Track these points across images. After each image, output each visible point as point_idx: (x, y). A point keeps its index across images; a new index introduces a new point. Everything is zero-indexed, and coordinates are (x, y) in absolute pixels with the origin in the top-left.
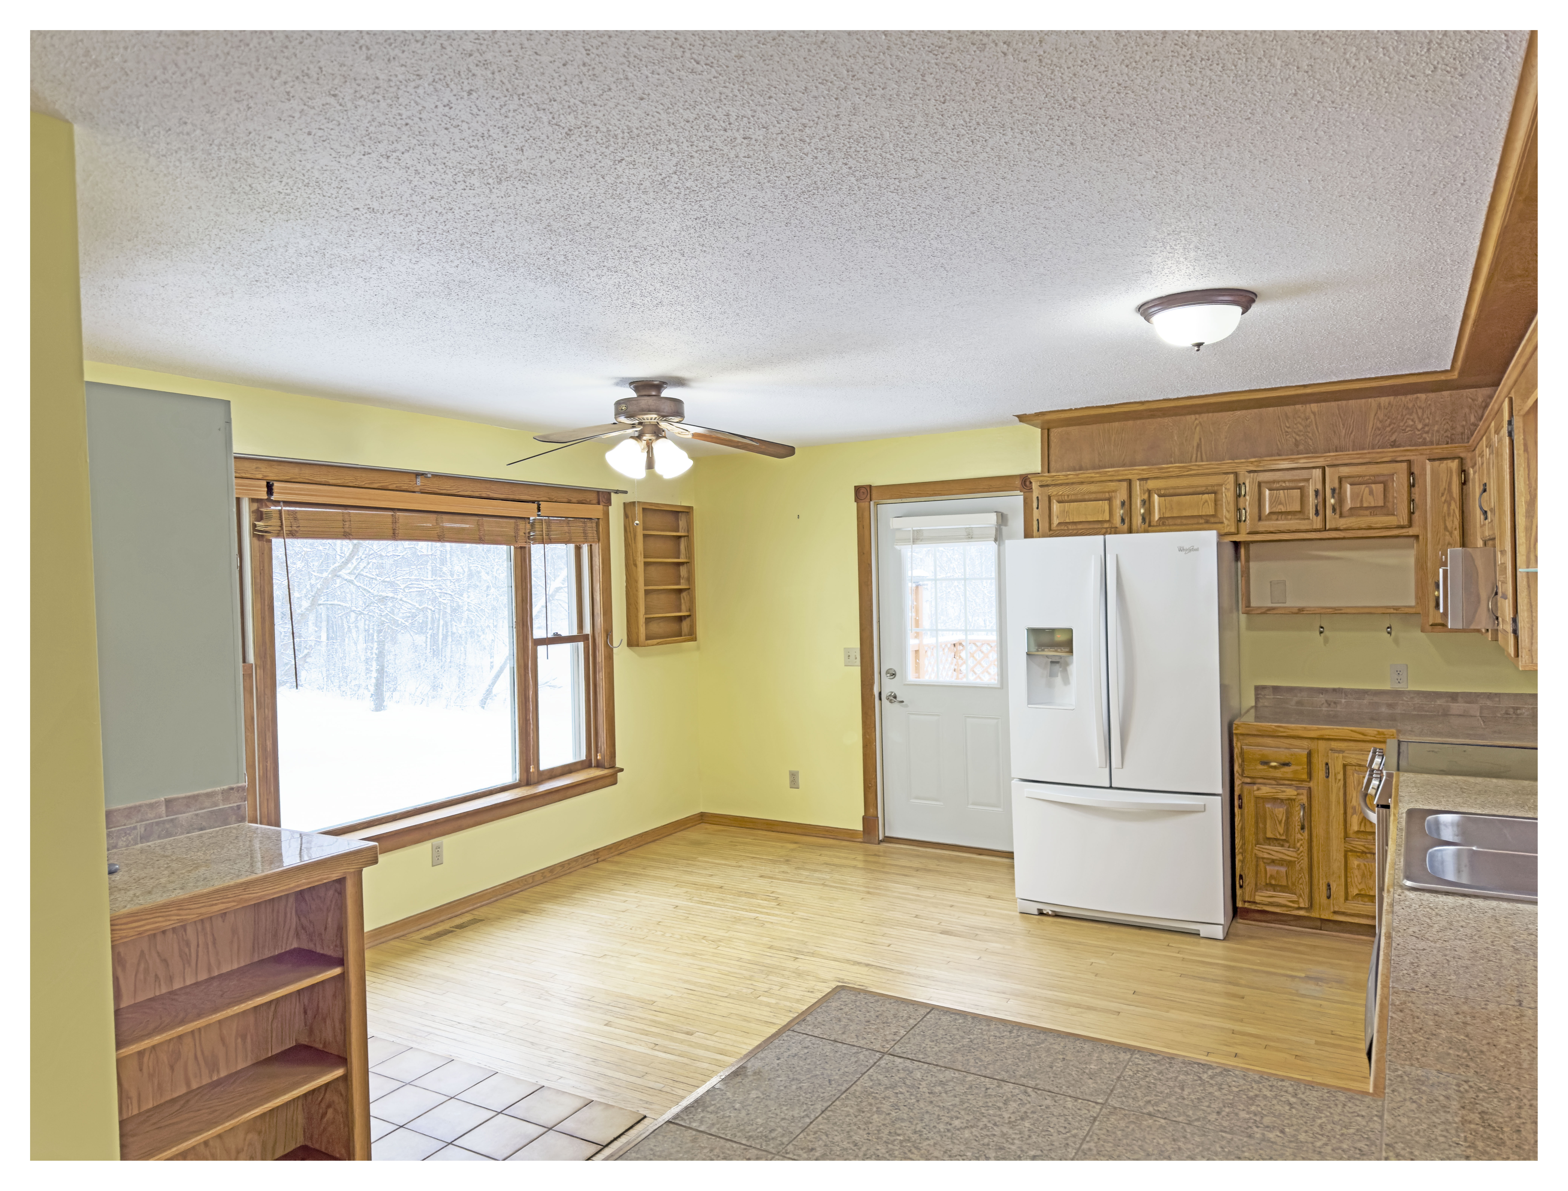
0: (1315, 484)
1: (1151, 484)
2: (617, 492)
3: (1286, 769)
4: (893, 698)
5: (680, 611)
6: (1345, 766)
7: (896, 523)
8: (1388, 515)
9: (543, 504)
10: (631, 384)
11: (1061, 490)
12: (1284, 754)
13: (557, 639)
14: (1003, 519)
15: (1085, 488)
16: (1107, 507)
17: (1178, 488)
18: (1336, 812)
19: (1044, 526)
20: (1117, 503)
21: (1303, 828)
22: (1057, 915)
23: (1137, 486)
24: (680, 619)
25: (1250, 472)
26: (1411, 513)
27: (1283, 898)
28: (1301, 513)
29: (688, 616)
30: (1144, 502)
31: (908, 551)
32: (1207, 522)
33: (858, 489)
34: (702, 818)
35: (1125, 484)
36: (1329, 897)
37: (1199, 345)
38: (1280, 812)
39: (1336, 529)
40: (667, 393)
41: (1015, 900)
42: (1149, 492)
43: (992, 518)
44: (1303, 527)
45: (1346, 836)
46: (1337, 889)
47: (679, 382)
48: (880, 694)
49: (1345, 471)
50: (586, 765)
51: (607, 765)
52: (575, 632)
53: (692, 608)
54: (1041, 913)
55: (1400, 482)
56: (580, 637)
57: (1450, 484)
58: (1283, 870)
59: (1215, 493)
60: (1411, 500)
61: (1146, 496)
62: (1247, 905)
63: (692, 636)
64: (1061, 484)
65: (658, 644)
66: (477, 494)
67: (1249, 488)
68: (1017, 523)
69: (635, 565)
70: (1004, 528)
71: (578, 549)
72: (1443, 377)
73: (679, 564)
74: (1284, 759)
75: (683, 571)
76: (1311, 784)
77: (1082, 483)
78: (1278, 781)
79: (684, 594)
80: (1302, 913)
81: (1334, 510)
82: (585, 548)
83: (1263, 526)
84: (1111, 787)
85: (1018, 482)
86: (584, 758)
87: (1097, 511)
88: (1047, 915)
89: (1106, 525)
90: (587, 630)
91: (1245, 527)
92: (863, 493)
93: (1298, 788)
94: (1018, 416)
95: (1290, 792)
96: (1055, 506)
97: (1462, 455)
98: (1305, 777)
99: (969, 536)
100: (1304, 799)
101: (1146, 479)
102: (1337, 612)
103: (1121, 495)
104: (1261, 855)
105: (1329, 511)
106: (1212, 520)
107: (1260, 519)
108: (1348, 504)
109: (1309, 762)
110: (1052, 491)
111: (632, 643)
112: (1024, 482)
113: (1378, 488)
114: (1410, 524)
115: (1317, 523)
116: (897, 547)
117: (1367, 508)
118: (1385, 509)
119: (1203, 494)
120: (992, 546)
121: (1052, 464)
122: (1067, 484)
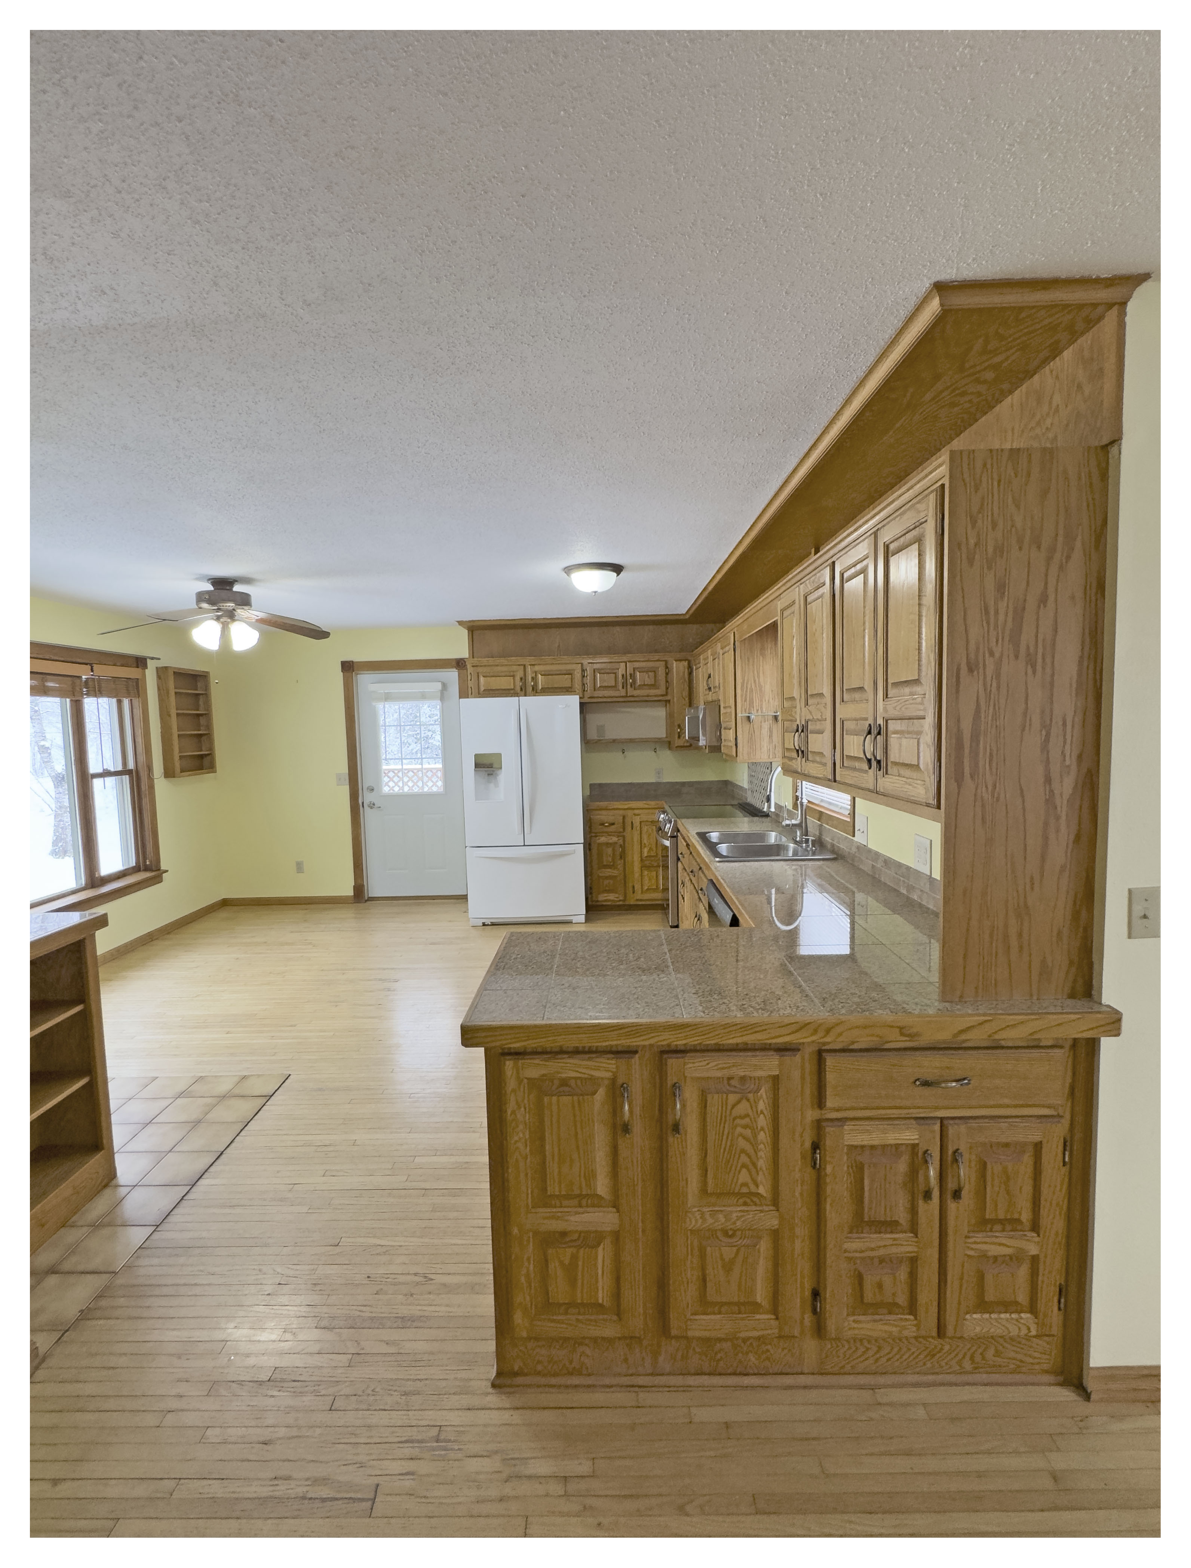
0: (621, 672)
1: (537, 668)
2: (152, 658)
3: (613, 826)
4: (372, 806)
5: (201, 750)
6: (641, 822)
7: (373, 687)
8: (656, 689)
9: (95, 666)
10: (209, 579)
11: (485, 670)
12: (611, 819)
13: (106, 774)
14: (444, 686)
15: (499, 668)
16: (512, 680)
17: (552, 671)
18: (637, 847)
19: (475, 691)
20: (518, 678)
21: (621, 858)
22: (493, 924)
23: (529, 669)
24: (202, 757)
25: (589, 663)
26: (667, 688)
27: (612, 896)
28: (614, 687)
29: (208, 755)
30: (533, 678)
31: (380, 706)
32: (567, 691)
33: (344, 664)
34: (225, 903)
35: (522, 667)
36: (634, 893)
37: (595, 592)
38: (610, 851)
39: (633, 696)
40: (237, 588)
41: (469, 920)
42: (536, 672)
43: (439, 686)
44: (616, 695)
45: (642, 860)
46: (637, 887)
47: (247, 581)
48: (363, 803)
49: (637, 665)
50: (136, 869)
51: (154, 868)
52: (120, 768)
53: (211, 748)
54: (484, 925)
55: (661, 672)
56: (125, 772)
57: (684, 674)
58: (611, 882)
59: (571, 674)
60: (667, 681)
61: (534, 675)
62: (594, 903)
63: (212, 768)
64: (485, 666)
65: (189, 775)
66: (41, 656)
67: (589, 672)
68: (454, 689)
69: (170, 716)
70: (445, 692)
71: (119, 702)
72: (682, 617)
73: (199, 715)
74: (612, 821)
75: (202, 721)
76: (625, 834)
77: (497, 665)
78: (609, 834)
79: (204, 738)
80: (621, 903)
81: (631, 686)
82: (126, 702)
83: (596, 694)
84: (524, 845)
85: (454, 663)
86: (134, 865)
87: (504, 683)
88: (488, 925)
89: (512, 692)
90: (131, 765)
91: (587, 695)
92: (348, 667)
93: (618, 836)
94: (458, 622)
95: (615, 839)
96: (482, 679)
97: (690, 659)
98: (622, 830)
99: (423, 697)
100: (621, 842)
101: (534, 665)
102: (631, 741)
103: (520, 674)
104: (600, 875)
105: (629, 686)
106: (570, 690)
107: (595, 690)
108: (638, 682)
109: (624, 822)
110: (480, 670)
111: (169, 774)
112: (459, 664)
113: (652, 674)
114: (667, 694)
115: (623, 693)
116: (374, 704)
117: (647, 685)
118: (654, 686)
119: (565, 674)
120: (437, 703)
121: (475, 654)
122: (489, 666)
